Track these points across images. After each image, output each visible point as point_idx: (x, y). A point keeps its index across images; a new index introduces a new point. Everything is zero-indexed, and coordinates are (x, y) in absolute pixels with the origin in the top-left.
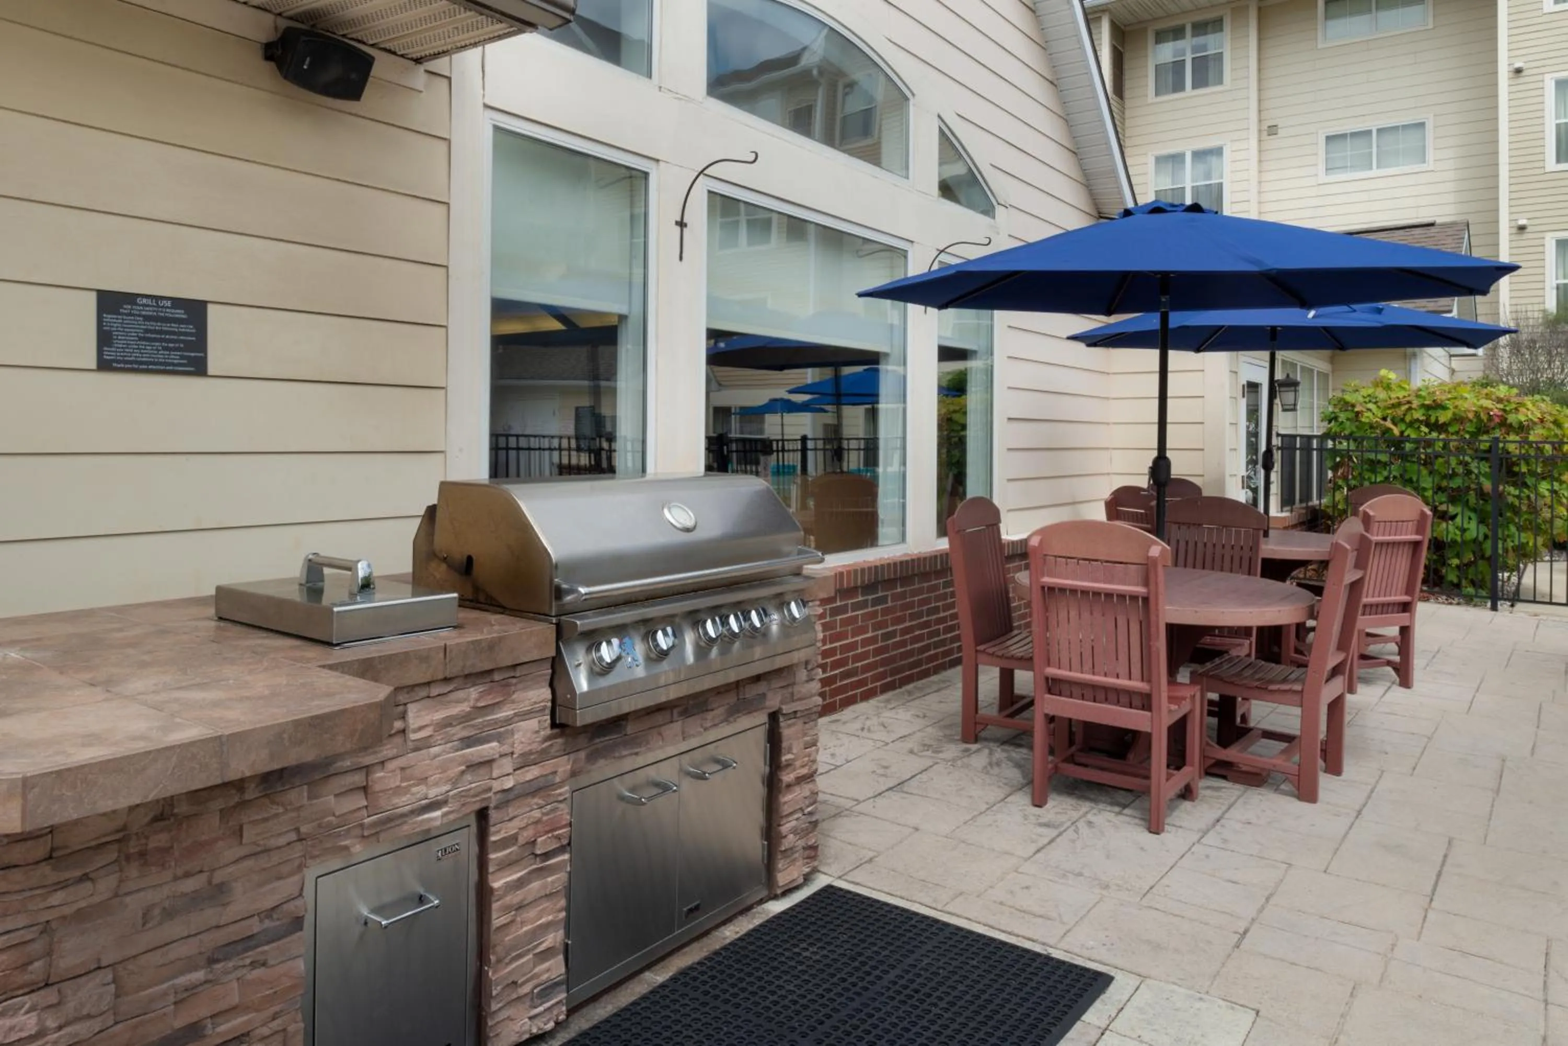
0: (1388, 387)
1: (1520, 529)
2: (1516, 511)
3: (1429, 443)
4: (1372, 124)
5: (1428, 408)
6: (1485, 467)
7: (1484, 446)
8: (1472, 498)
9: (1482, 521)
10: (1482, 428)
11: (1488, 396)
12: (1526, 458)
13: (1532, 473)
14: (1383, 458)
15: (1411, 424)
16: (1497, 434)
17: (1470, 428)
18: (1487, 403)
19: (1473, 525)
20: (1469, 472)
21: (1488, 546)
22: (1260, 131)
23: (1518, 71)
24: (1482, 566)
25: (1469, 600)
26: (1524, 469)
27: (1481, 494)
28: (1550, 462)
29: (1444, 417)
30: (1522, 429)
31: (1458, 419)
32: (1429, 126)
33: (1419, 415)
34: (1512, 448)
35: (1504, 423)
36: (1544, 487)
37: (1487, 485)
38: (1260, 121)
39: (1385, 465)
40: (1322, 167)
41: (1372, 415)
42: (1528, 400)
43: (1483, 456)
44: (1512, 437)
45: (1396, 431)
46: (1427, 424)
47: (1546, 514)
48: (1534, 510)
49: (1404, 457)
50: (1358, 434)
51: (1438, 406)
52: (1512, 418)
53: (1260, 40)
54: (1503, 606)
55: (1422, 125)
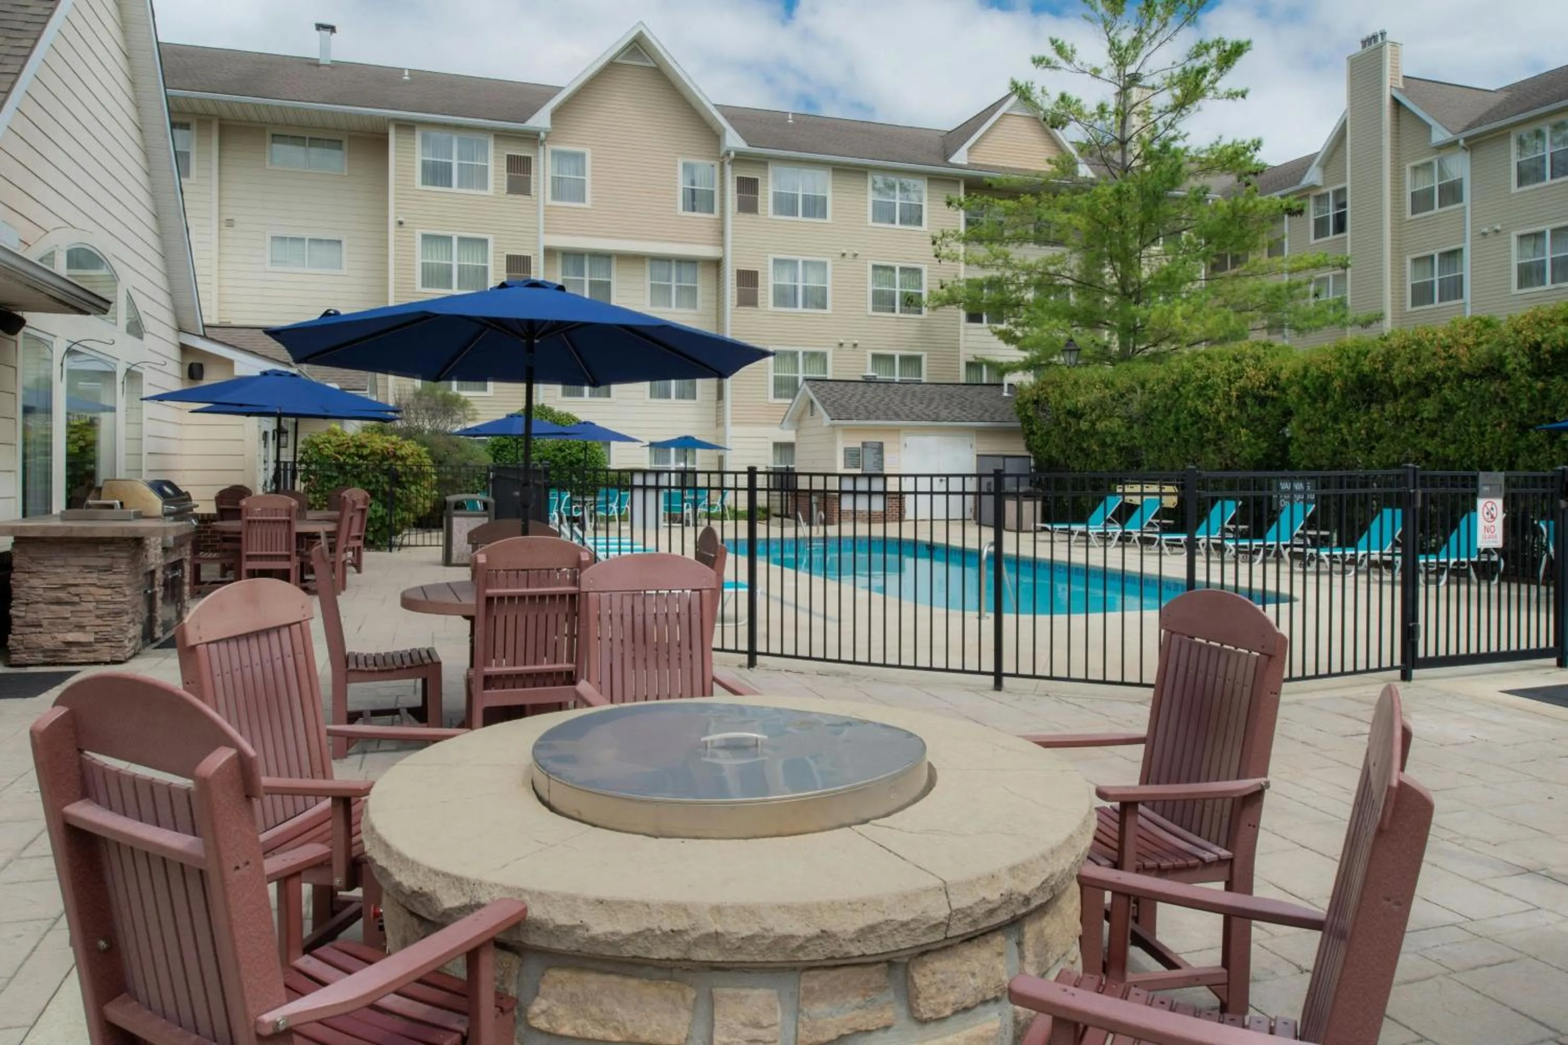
0: (335, 434)
1: (403, 510)
2: (401, 501)
3: (357, 466)
4: (307, 235)
5: (358, 447)
6: (386, 479)
7: (385, 467)
8: (380, 495)
9: (385, 507)
10: (384, 458)
11: (387, 441)
12: (405, 474)
13: (408, 481)
14: (335, 474)
15: (349, 456)
16: (392, 461)
17: (378, 457)
18: (387, 445)
19: (380, 509)
20: (378, 482)
21: (387, 519)
22: (220, 222)
23: (401, 223)
24: (385, 530)
25: (378, 549)
26: (404, 479)
27: (384, 492)
28: (416, 475)
29: (366, 452)
30: (403, 458)
31: (373, 453)
32: (344, 244)
33: (353, 450)
34: (399, 468)
35: (394, 455)
36: (413, 488)
37: (387, 488)
38: (220, 214)
39: (335, 478)
40: (268, 258)
41: (329, 451)
42: (406, 443)
43: (385, 473)
44: (399, 463)
45: (342, 460)
46: (358, 456)
47: (414, 502)
48: (409, 500)
49: (345, 474)
50: (320, 461)
51: (363, 446)
52: (398, 453)
53: (220, 151)
54: (395, 550)
55: (339, 242)
